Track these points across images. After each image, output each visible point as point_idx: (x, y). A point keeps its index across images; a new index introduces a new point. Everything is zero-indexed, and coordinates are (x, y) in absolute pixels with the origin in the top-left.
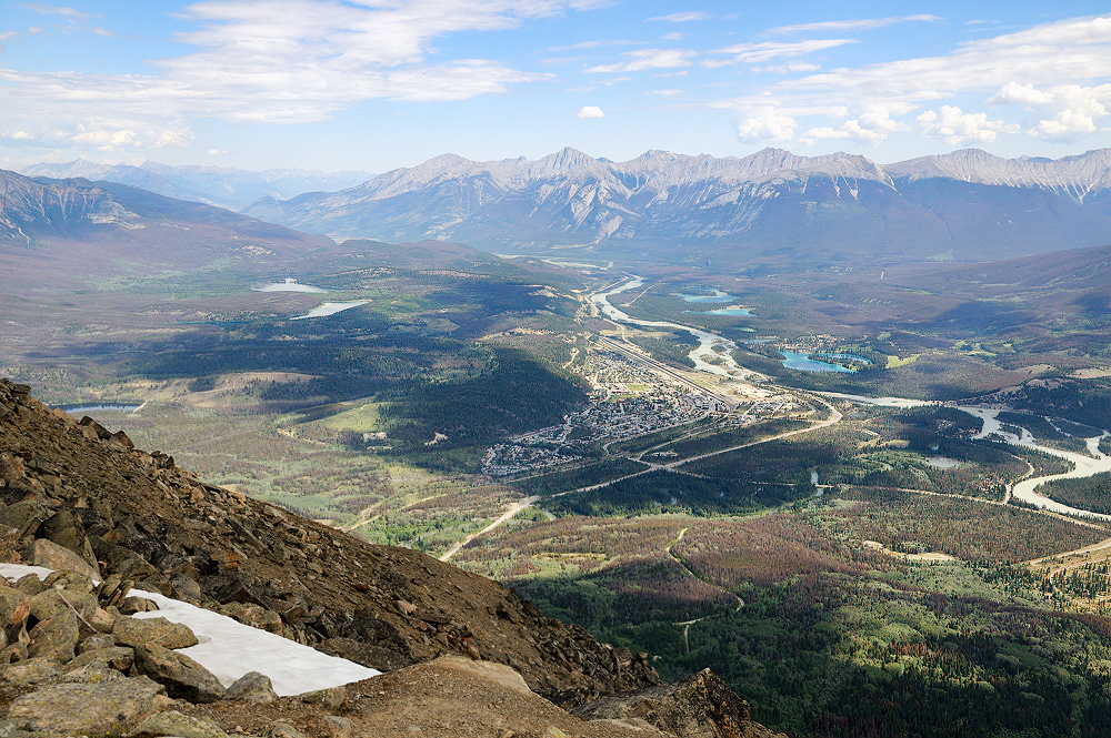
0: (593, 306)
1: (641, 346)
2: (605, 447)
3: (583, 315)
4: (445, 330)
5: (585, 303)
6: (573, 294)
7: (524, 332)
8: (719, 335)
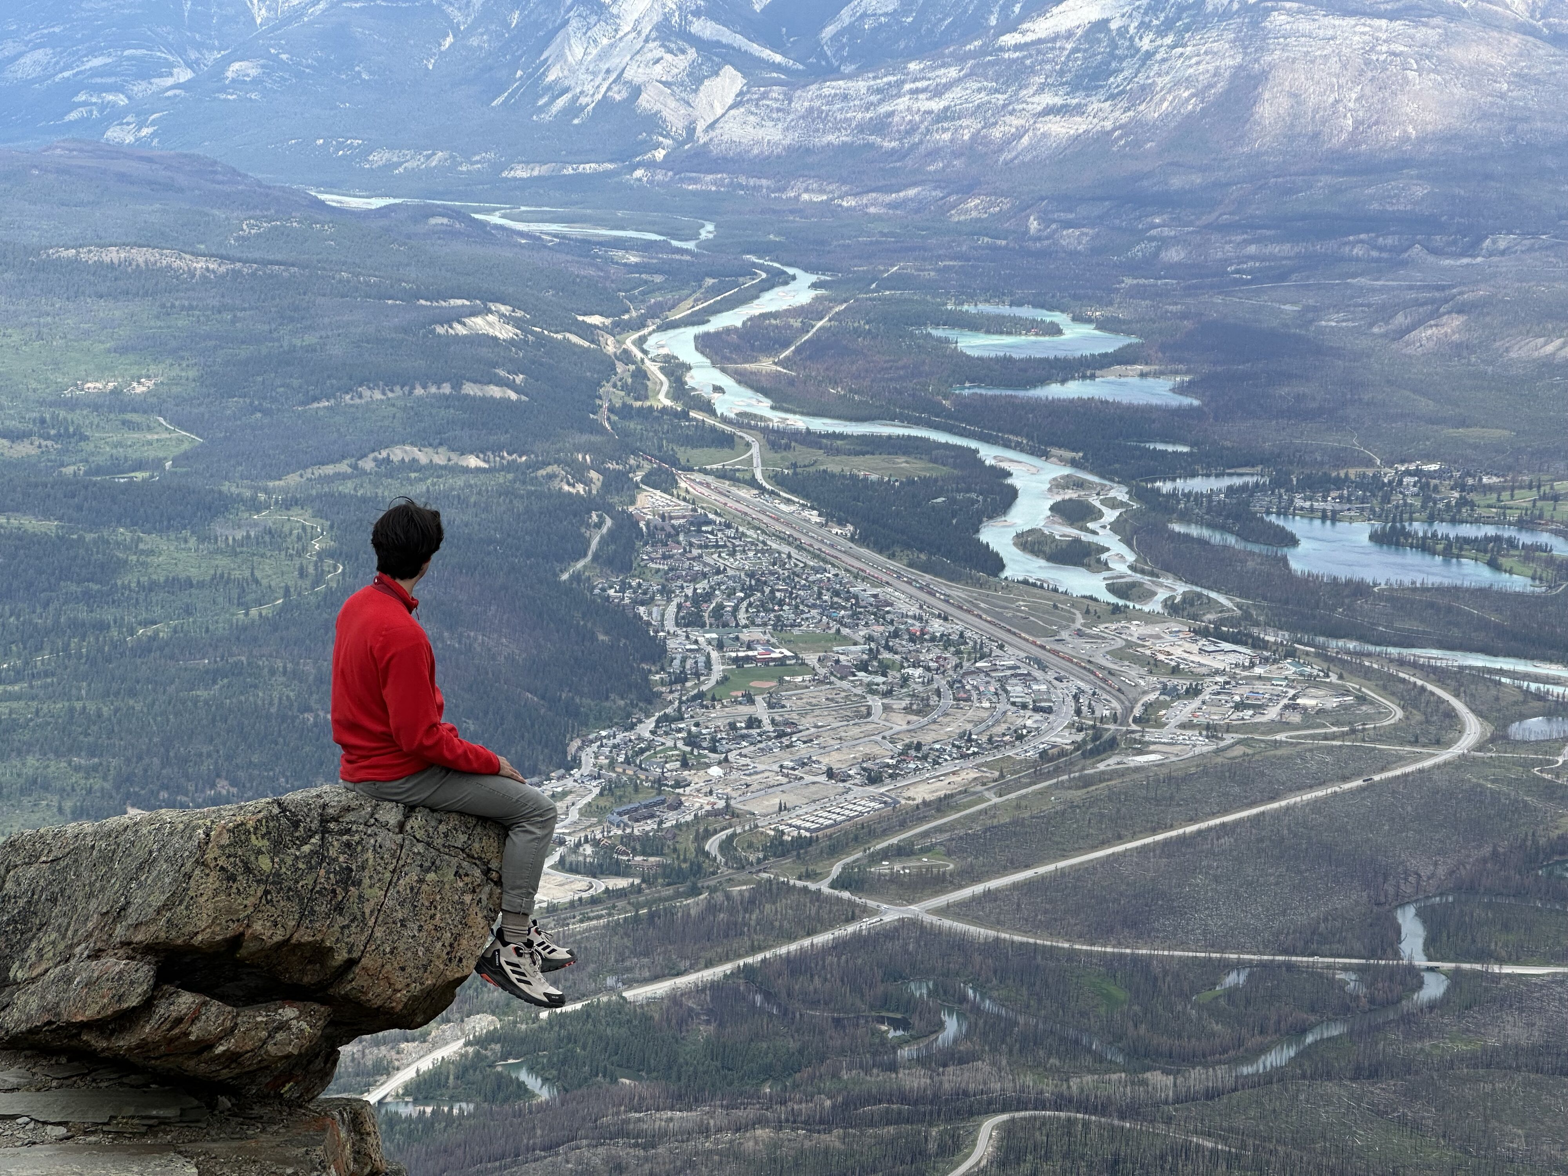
0: (653, 369)
1: (818, 503)
2: (712, 845)
3: (618, 397)
4: (150, 454)
5: (626, 357)
6: (587, 331)
7: (423, 459)
8: (1074, 463)
